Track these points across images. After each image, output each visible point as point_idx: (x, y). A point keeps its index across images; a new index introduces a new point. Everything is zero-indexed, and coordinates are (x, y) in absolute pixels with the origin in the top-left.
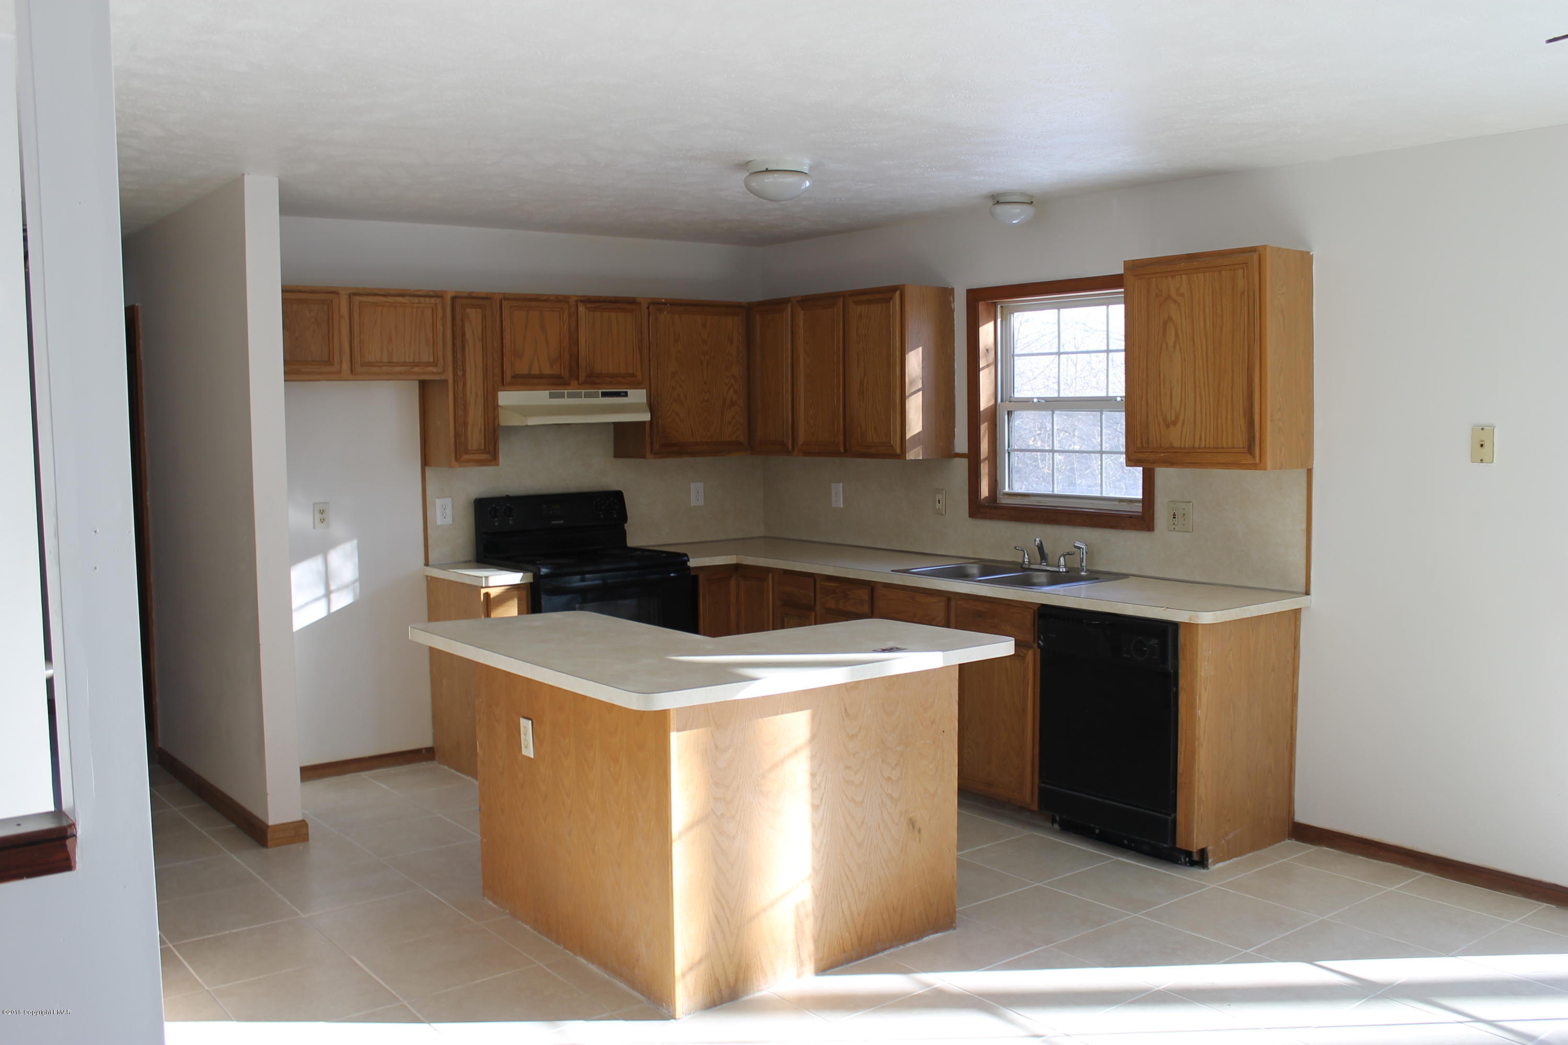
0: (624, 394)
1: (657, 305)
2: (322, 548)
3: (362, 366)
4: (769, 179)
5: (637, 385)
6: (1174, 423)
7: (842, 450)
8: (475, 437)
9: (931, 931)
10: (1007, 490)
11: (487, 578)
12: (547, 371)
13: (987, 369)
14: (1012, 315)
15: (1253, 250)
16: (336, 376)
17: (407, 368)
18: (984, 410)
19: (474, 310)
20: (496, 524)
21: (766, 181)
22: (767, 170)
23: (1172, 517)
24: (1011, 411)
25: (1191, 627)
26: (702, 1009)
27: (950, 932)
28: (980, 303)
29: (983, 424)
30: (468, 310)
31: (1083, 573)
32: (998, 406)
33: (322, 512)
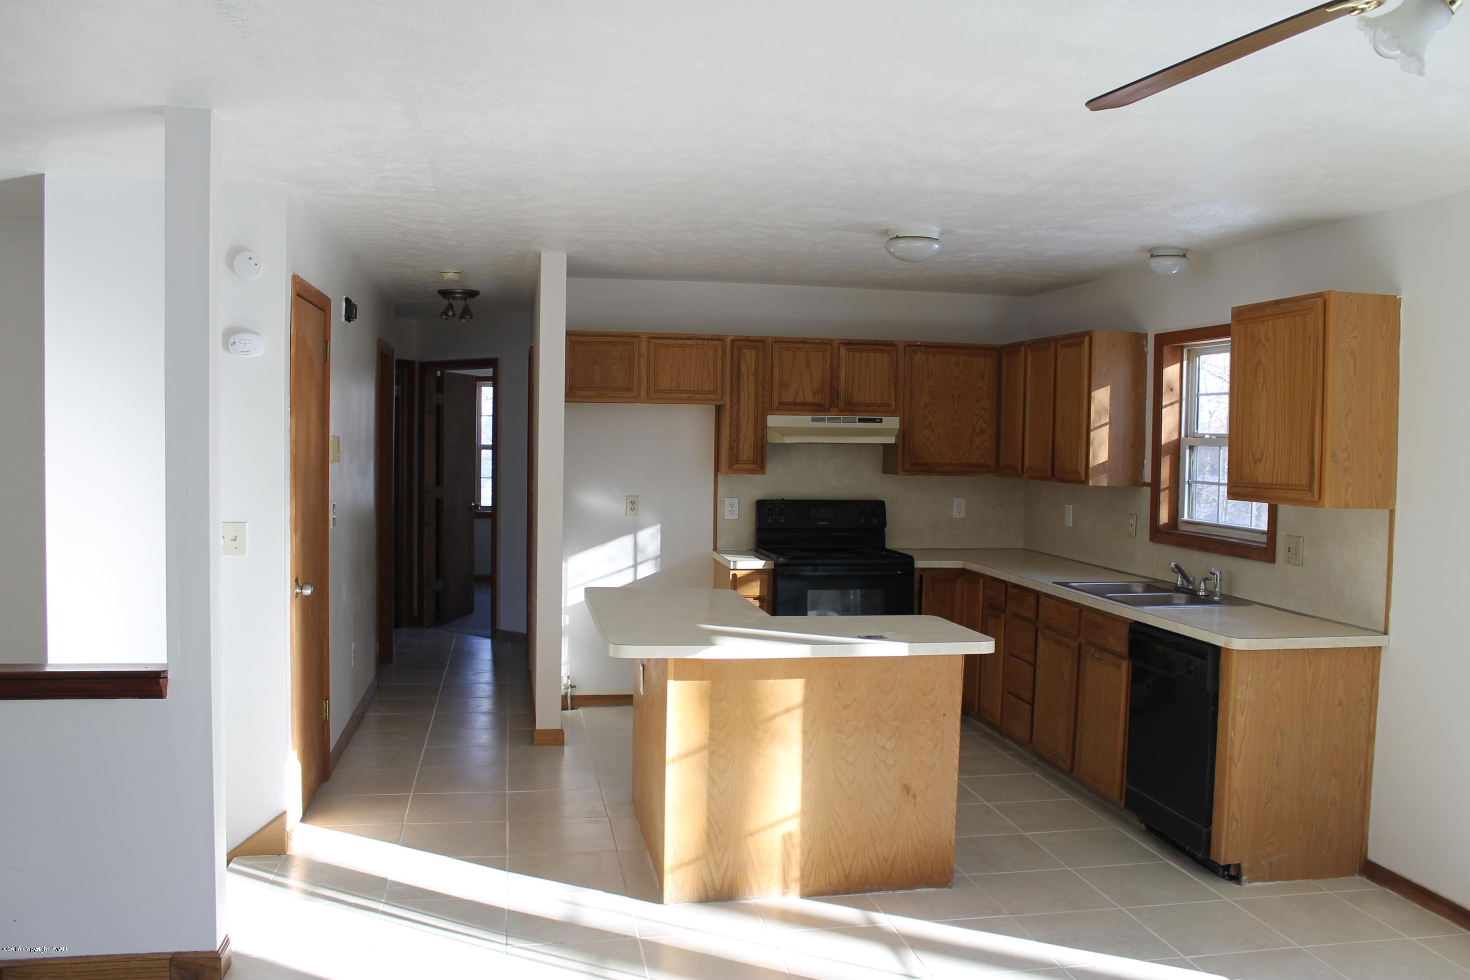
0: (879, 420)
1: (912, 347)
2: (633, 529)
3: (655, 392)
4: (901, 244)
5: (892, 414)
6: (1260, 460)
7: (1050, 474)
8: (746, 451)
9: (924, 885)
10: (1186, 518)
11: (735, 562)
12: (810, 399)
13: (1170, 407)
14: (1198, 358)
15: (1320, 295)
16: (636, 399)
17: (692, 394)
18: (1165, 444)
19: (749, 351)
20: (769, 521)
21: (900, 246)
22: (897, 237)
23: (1288, 550)
24: (1193, 446)
25: (1229, 651)
26: (693, 902)
27: (945, 889)
28: (1165, 346)
29: (1164, 456)
30: (744, 351)
31: (1216, 598)
32: (1181, 440)
33: (633, 503)
